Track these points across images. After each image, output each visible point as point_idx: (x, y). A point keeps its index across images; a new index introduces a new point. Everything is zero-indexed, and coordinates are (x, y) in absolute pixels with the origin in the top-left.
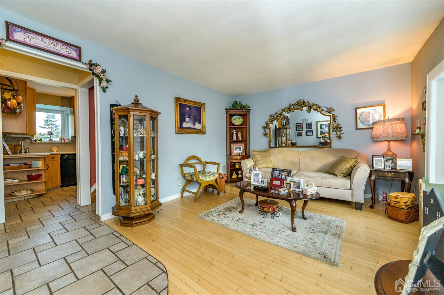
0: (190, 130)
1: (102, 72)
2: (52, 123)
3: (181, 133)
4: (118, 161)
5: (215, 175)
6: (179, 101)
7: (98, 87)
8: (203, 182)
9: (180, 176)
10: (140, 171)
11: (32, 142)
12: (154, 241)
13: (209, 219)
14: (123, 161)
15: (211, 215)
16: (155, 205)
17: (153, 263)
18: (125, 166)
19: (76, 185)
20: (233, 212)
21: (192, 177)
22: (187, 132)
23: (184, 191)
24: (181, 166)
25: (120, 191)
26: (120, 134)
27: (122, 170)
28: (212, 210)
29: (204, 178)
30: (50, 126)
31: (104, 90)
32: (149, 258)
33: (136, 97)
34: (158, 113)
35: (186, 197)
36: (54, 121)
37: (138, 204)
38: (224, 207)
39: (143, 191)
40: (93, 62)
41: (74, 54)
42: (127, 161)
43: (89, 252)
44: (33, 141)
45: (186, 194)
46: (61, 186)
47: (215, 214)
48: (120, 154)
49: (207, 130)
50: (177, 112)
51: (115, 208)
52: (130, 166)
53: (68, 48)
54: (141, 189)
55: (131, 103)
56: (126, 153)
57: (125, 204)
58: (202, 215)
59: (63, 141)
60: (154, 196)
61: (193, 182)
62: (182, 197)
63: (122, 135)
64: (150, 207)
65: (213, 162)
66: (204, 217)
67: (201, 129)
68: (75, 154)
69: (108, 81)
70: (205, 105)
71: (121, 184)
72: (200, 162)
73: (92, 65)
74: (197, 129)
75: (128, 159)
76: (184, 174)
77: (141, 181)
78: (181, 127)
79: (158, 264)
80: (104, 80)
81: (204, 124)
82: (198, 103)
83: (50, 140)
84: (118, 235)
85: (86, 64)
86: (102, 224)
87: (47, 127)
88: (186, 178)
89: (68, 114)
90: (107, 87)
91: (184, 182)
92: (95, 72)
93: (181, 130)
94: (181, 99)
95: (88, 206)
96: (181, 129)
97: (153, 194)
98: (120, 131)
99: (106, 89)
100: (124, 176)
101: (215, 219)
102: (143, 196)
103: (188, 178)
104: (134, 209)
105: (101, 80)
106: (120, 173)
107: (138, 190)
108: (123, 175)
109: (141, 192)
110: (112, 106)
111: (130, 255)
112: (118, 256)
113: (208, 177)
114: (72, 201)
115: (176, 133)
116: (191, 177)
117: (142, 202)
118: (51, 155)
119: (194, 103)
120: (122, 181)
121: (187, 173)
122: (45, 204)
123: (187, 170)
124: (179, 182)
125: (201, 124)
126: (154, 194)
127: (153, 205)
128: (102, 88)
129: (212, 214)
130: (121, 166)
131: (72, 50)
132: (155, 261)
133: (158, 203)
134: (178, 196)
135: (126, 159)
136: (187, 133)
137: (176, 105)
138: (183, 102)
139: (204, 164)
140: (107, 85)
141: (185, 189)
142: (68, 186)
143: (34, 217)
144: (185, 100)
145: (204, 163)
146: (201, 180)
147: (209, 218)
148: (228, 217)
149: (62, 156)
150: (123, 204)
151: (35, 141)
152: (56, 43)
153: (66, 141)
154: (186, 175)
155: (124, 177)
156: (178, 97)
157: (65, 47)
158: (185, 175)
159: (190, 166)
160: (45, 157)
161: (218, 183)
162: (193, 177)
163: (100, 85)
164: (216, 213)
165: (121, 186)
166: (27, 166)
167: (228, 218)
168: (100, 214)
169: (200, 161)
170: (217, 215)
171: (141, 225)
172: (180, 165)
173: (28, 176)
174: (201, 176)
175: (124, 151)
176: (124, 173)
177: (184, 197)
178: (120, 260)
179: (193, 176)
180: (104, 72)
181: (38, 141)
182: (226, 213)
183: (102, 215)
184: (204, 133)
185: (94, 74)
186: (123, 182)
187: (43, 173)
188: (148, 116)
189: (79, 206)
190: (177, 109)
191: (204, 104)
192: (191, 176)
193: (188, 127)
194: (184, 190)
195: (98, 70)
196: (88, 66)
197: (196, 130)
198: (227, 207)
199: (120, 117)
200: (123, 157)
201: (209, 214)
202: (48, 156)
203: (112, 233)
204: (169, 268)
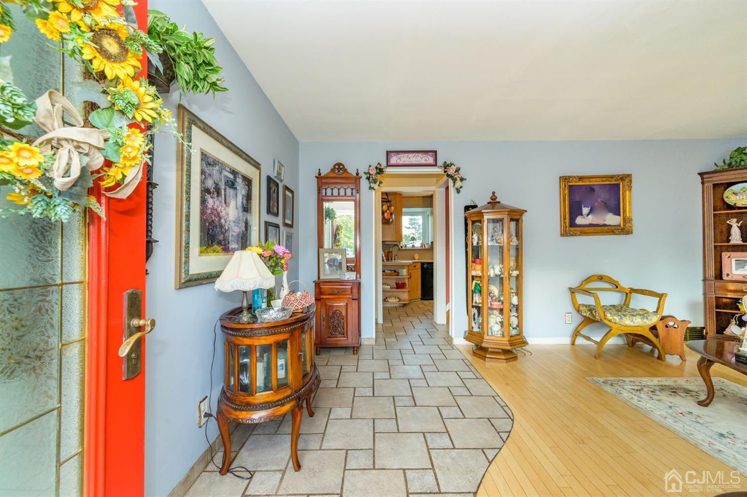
0: (592, 229)
1: (456, 171)
2: (416, 221)
3: (571, 235)
4: (471, 276)
5: (649, 318)
6: (568, 182)
7: (452, 188)
8: (617, 326)
9: (571, 309)
10: (500, 291)
11: (399, 249)
12: (508, 384)
13: (612, 390)
14: (477, 277)
15: (620, 385)
16: (516, 341)
17: (500, 405)
18: (479, 282)
19: (433, 299)
20: (678, 397)
21: (591, 313)
22: (586, 233)
23: (576, 336)
24: (572, 291)
25: (473, 313)
26: (472, 244)
27: (475, 288)
28: (627, 380)
29: (617, 319)
30: (413, 226)
31: (458, 191)
32: (497, 398)
33: (494, 193)
34: (522, 212)
35: (581, 346)
36: (417, 220)
37: (493, 334)
38: (662, 384)
39: (501, 319)
40: (448, 163)
41: (431, 160)
42: (480, 277)
43: (439, 369)
44: (400, 247)
45: (580, 341)
46: (422, 299)
47: (629, 387)
48: (473, 268)
49: (636, 225)
50: (564, 200)
51: (467, 333)
52: (483, 283)
53: (426, 156)
54: (498, 315)
55: (487, 203)
56: (479, 267)
57: (478, 330)
58: (602, 380)
59: (424, 247)
60: (516, 329)
61: (596, 324)
62: (573, 344)
63: (475, 244)
64: (509, 341)
65: (649, 291)
66: (602, 384)
67: (622, 225)
68: (432, 263)
69: (462, 179)
70: (631, 177)
71: (474, 304)
72: (617, 287)
73: (446, 166)
74: (610, 226)
75: (480, 274)
76: (577, 306)
77: (497, 305)
78: (572, 224)
79: (506, 408)
80: (458, 179)
81: (628, 215)
82: (612, 177)
83: (413, 246)
84: (468, 364)
85: (441, 166)
86: (455, 348)
87: (411, 227)
88: (581, 312)
89: (428, 215)
90: (461, 187)
91: (578, 319)
92: (449, 173)
93: (571, 231)
94: (571, 179)
95: (443, 325)
96: (572, 229)
97: (515, 326)
98: (473, 240)
99: (461, 189)
100: (477, 294)
101: (625, 394)
102: (500, 324)
103: (585, 314)
104: (487, 338)
105: (455, 180)
106: (472, 290)
107: (495, 317)
108: (475, 293)
109: (499, 320)
110: (467, 208)
111: (478, 387)
112: (465, 383)
113: (627, 317)
114: (429, 317)
115: (562, 235)
116: (589, 313)
117: (498, 332)
118: (413, 263)
119: (601, 179)
120: (474, 301)
121: (584, 305)
122: (408, 314)
123: (582, 299)
124: (567, 319)
125: (620, 216)
126: (517, 326)
127: (512, 341)
128: (456, 189)
129: (622, 384)
130: (474, 282)
131: (428, 157)
132: (503, 404)
133: (522, 340)
134: (567, 340)
135: (478, 274)
136: (583, 233)
137: (561, 190)
138: (576, 182)
139: (627, 294)
140: (461, 185)
141: (578, 332)
142: (427, 300)
143: (400, 325)
144: (580, 178)
145: (628, 292)
146: (610, 321)
147: (614, 389)
148: (659, 400)
149: (423, 264)
150: (476, 329)
151: (402, 247)
152: (417, 155)
153: (427, 247)
154: (582, 308)
155: (477, 296)
156: (566, 176)
157: (424, 155)
158: (579, 307)
159: (587, 292)
160: (408, 265)
161: (661, 337)
162: (594, 313)
163: (454, 186)
164: (634, 386)
165: (473, 307)
166: (396, 273)
167: (657, 402)
168: (453, 337)
169: (615, 287)
170: (634, 389)
171: (496, 362)
172: (570, 289)
173: (397, 284)
174: (611, 314)
175: (477, 264)
176: (477, 291)
177: (577, 345)
178: (466, 387)
179: (593, 311)
180: (458, 170)
181: (403, 248)
182: (658, 393)
183: (455, 337)
184: (629, 232)
185: (448, 175)
186: (476, 303)
187: (406, 281)
188: (506, 218)
189: (436, 323)
190: (563, 196)
191: (629, 176)
192: (590, 310)
193: (588, 224)
194: (576, 333)
195: (451, 171)
196: (443, 169)
197: (606, 228)
198: (669, 386)
199: (473, 222)
200: (476, 271)
201: (616, 383)
202: (411, 264)
203: (462, 360)
204: (517, 416)
